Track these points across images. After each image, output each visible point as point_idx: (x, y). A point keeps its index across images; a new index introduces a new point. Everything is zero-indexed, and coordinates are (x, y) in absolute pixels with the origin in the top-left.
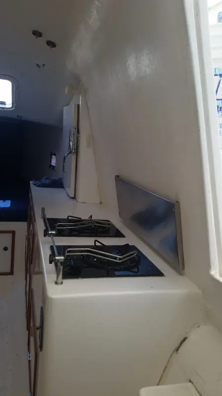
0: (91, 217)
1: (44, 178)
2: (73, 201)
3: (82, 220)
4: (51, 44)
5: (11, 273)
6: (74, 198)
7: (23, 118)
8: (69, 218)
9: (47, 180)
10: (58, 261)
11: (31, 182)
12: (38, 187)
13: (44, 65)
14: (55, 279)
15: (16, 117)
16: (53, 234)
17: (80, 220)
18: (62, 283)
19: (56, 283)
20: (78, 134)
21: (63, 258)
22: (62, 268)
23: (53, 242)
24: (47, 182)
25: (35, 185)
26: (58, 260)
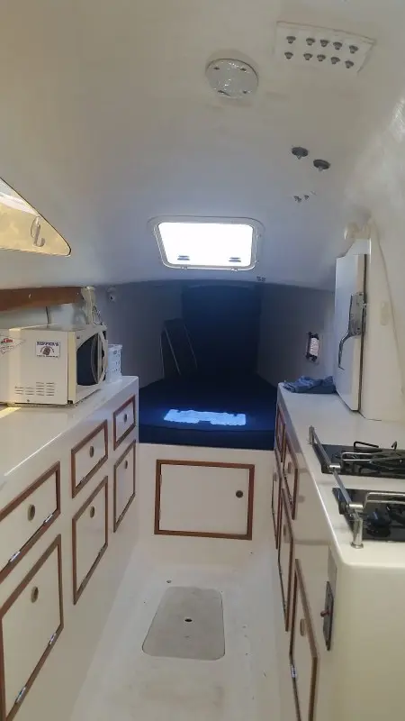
0: (395, 445)
1: (303, 377)
2: (357, 416)
3: (381, 450)
4: (321, 164)
5: (248, 536)
6: (358, 411)
7: (267, 281)
8: (357, 445)
9: (308, 382)
10: (354, 512)
11: (281, 385)
12: (295, 392)
13: (307, 197)
14: (352, 540)
15: (255, 280)
16: (337, 469)
17: (375, 450)
18: (362, 546)
19: (353, 545)
20: (365, 302)
21: (361, 506)
22: (361, 521)
23: (340, 482)
24: (307, 384)
25: (288, 389)
26: (353, 510)
